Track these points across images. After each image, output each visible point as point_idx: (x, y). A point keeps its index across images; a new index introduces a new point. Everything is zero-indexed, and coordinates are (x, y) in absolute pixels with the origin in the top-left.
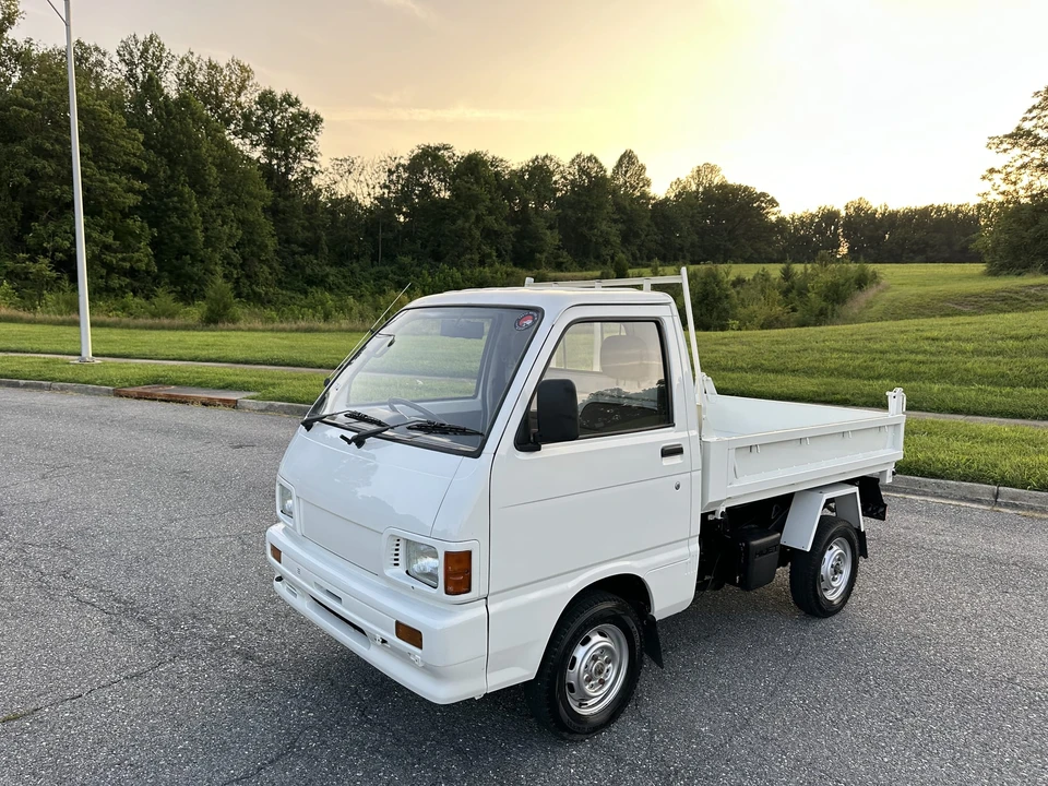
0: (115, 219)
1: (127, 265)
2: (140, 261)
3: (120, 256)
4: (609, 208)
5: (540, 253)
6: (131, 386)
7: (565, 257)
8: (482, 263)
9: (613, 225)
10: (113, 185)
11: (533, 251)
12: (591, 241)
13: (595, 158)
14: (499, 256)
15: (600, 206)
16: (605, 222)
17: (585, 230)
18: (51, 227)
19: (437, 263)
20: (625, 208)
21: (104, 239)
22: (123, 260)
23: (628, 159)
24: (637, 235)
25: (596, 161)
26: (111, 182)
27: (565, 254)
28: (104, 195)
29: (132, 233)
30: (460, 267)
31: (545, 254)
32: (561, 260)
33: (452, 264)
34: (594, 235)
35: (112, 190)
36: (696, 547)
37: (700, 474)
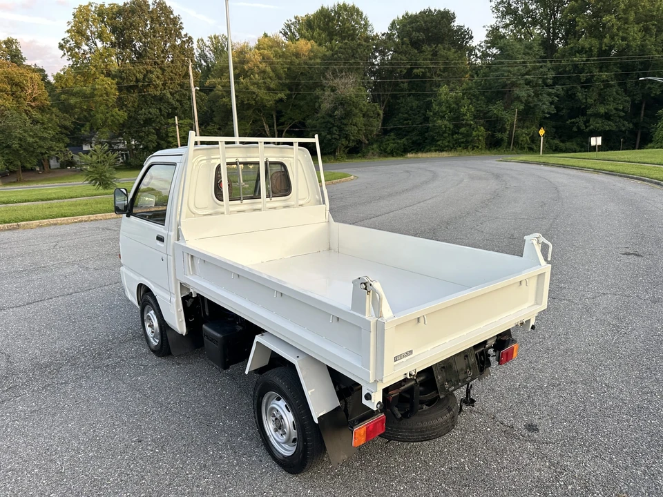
36: (174, 300)
37: (172, 258)
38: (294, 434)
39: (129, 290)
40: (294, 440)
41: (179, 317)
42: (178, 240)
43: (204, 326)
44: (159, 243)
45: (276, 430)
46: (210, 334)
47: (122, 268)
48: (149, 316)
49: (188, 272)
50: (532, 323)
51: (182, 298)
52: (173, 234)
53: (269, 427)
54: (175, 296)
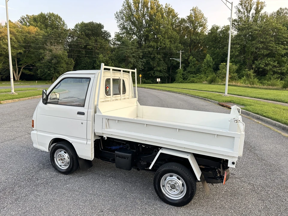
0: (279, 58)
1: (280, 71)
2: (284, 70)
3: (278, 68)
6: (223, 102)
10: (279, 48)
18: (260, 62)
21: (274, 64)
22: (279, 70)
26: (278, 47)
28: (276, 51)
29: (283, 62)
35: (279, 50)
36: (90, 143)
37: (91, 122)
38: (183, 189)
40: (182, 192)
41: (92, 151)
43: (116, 152)
44: (79, 116)
45: (171, 190)
46: (122, 155)
49: (105, 128)
51: (94, 141)
52: (92, 111)
53: (166, 189)
54: (91, 140)
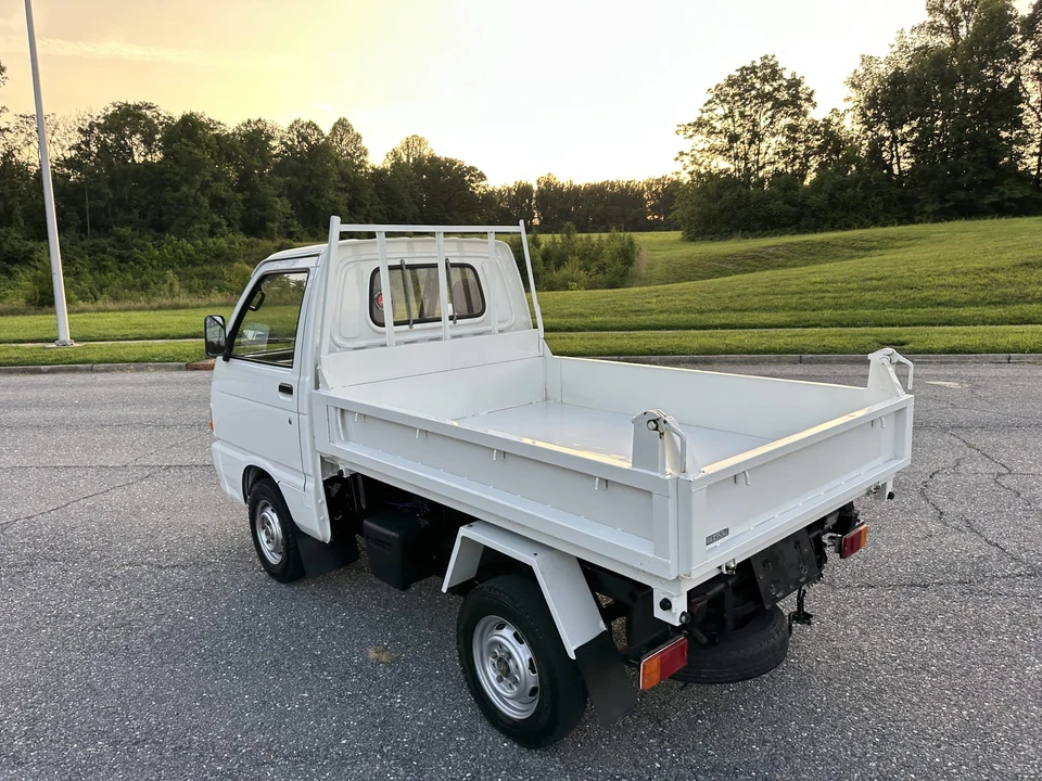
4: (335, 177)
5: (273, 222)
7: (296, 227)
8: (212, 234)
9: (339, 193)
11: (263, 221)
12: (319, 209)
13: (314, 125)
14: (229, 225)
15: (326, 174)
16: (331, 191)
17: (312, 198)
19: (161, 235)
20: (349, 177)
23: (342, 126)
24: (362, 205)
25: (316, 128)
27: (296, 223)
30: (190, 238)
31: (277, 224)
32: (292, 229)
33: (180, 236)
34: (323, 204)
36: (310, 485)
37: (306, 418)
38: (532, 680)
39: (228, 479)
40: (533, 691)
41: (320, 513)
42: (317, 387)
43: (365, 521)
44: (283, 397)
45: (500, 680)
46: (377, 532)
47: (215, 445)
48: (264, 517)
49: (336, 439)
50: (889, 489)
51: (324, 482)
52: (309, 379)
53: (488, 675)
54: (313, 479)
